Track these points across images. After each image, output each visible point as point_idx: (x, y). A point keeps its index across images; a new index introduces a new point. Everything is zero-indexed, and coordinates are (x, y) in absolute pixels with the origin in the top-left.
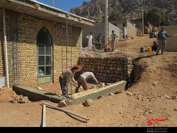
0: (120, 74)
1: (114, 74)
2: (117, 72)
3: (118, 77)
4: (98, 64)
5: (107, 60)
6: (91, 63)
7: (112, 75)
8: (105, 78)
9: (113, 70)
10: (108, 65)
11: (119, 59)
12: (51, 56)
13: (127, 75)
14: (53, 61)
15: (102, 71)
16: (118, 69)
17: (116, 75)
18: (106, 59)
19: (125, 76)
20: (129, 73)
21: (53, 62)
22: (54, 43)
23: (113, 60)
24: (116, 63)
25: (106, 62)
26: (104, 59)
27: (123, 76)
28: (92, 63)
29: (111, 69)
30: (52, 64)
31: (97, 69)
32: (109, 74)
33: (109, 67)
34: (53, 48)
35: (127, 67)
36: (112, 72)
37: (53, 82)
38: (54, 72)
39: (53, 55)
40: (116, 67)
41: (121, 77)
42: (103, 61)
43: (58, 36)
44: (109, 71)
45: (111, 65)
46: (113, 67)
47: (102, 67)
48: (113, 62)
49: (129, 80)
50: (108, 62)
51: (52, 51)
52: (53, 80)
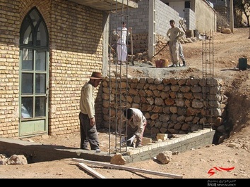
0: (200, 115)
1: (186, 116)
2: (193, 111)
3: (195, 121)
4: (149, 93)
5: (170, 84)
6: (132, 91)
7: (182, 118)
8: (165, 125)
9: (185, 107)
10: (172, 96)
11: (198, 83)
12: (47, 72)
13: (215, 118)
14: (50, 84)
15: (157, 109)
16: (196, 104)
17: (191, 118)
18: (168, 83)
19: (211, 120)
20: (220, 111)
21: (50, 87)
22: (53, 44)
23: (184, 85)
24: (190, 91)
25: (167, 89)
26: (162, 83)
27: (207, 118)
28: (135, 92)
29: (180, 103)
30: (47, 92)
31: (147, 104)
32: (174, 117)
33: (173, 100)
34: (51, 55)
35: (216, 100)
36: (181, 112)
37: (49, 133)
38: (53, 111)
39: (50, 73)
40: (191, 101)
41: (203, 120)
42: (160, 88)
43: (62, 28)
44: (174, 110)
45: (180, 96)
46: (184, 99)
47: (158, 101)
48: (183, 89)
49: (220, 128)
50: (173, 88)
51: (48, 62)
52: (49, 129)
